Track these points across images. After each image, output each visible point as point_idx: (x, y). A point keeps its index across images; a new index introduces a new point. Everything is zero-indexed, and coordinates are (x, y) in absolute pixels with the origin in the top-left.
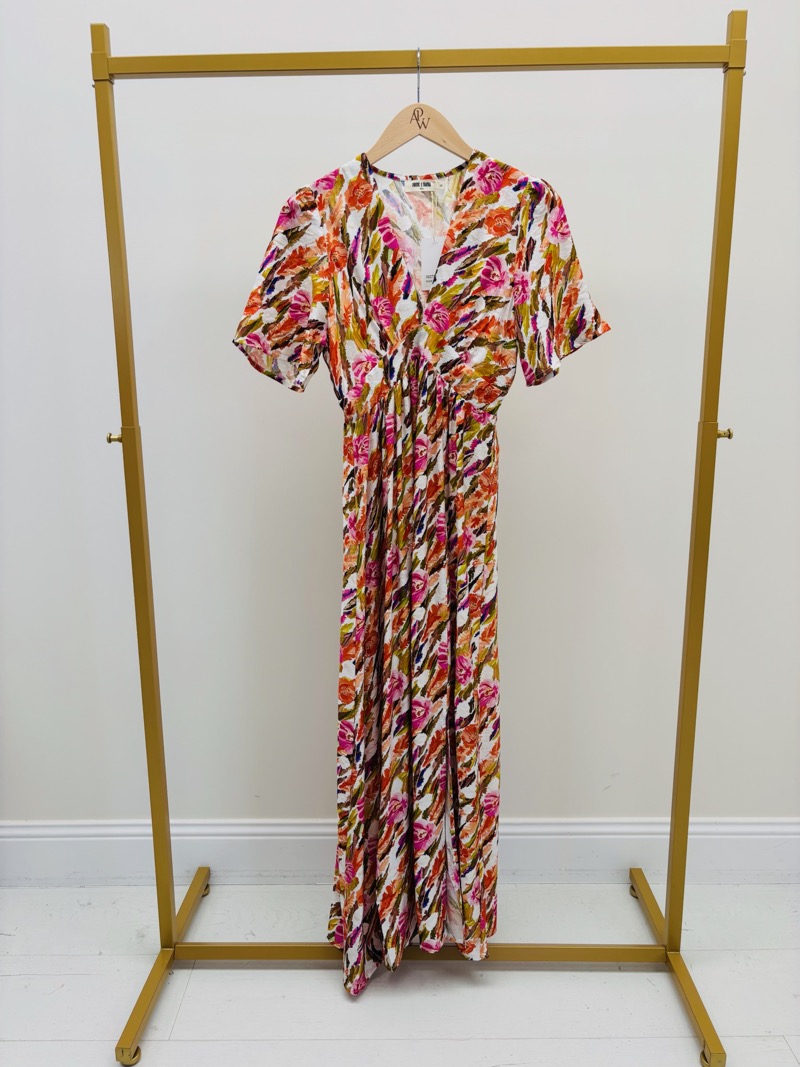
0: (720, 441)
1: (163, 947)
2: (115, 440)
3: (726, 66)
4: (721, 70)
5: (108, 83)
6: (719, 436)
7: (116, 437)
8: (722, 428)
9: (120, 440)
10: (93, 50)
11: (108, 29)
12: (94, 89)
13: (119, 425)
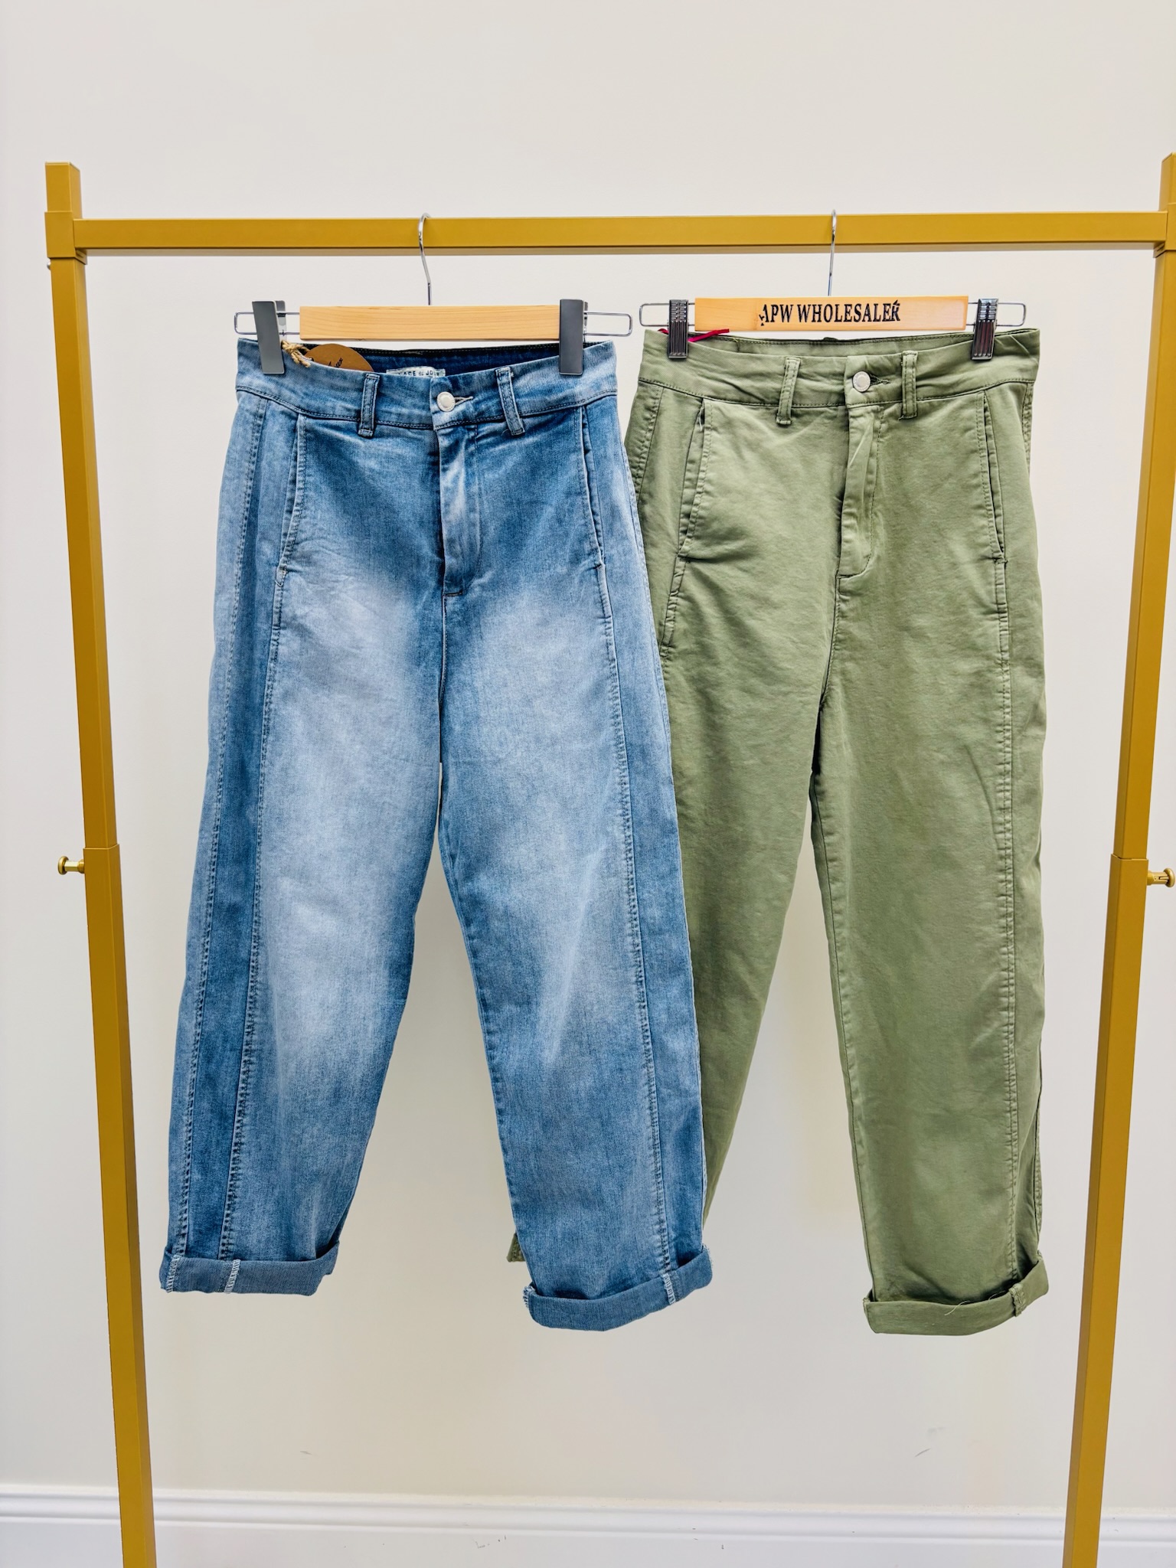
0: (1150, 889)
2: (72, 869)
3: (1160, 247)
4: (1151, 252)
5: (74, 262)
6: (1151, 882)
7: (75, 864)
8: (1155, 868)
9: (81, 870)
10: (49, 209)
11: (78, 171)
12: (49, 272)
13: (81, 844)
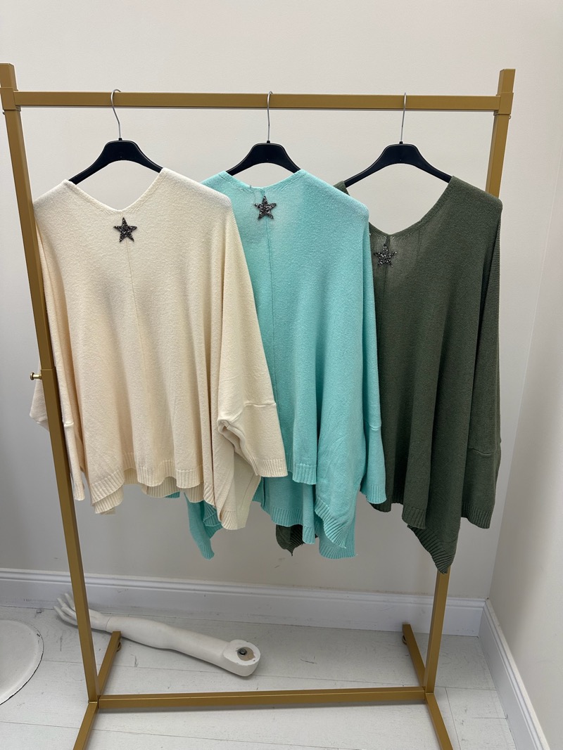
1: (90, 701)
